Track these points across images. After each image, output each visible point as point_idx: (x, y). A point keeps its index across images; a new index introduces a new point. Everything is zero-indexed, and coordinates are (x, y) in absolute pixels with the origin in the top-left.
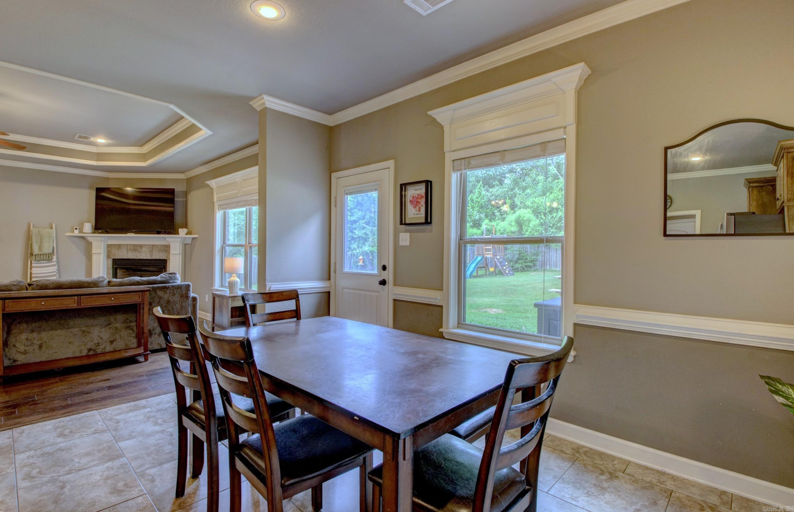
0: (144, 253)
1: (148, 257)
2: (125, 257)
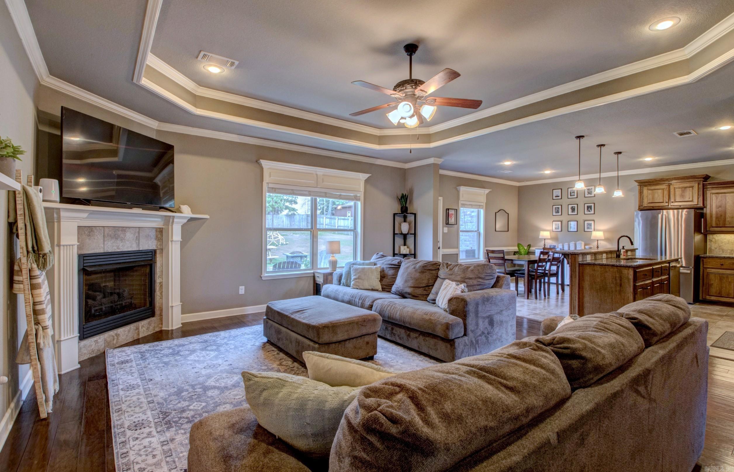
0: (128, 241)
1: (134, 248)
2: (102, 251)
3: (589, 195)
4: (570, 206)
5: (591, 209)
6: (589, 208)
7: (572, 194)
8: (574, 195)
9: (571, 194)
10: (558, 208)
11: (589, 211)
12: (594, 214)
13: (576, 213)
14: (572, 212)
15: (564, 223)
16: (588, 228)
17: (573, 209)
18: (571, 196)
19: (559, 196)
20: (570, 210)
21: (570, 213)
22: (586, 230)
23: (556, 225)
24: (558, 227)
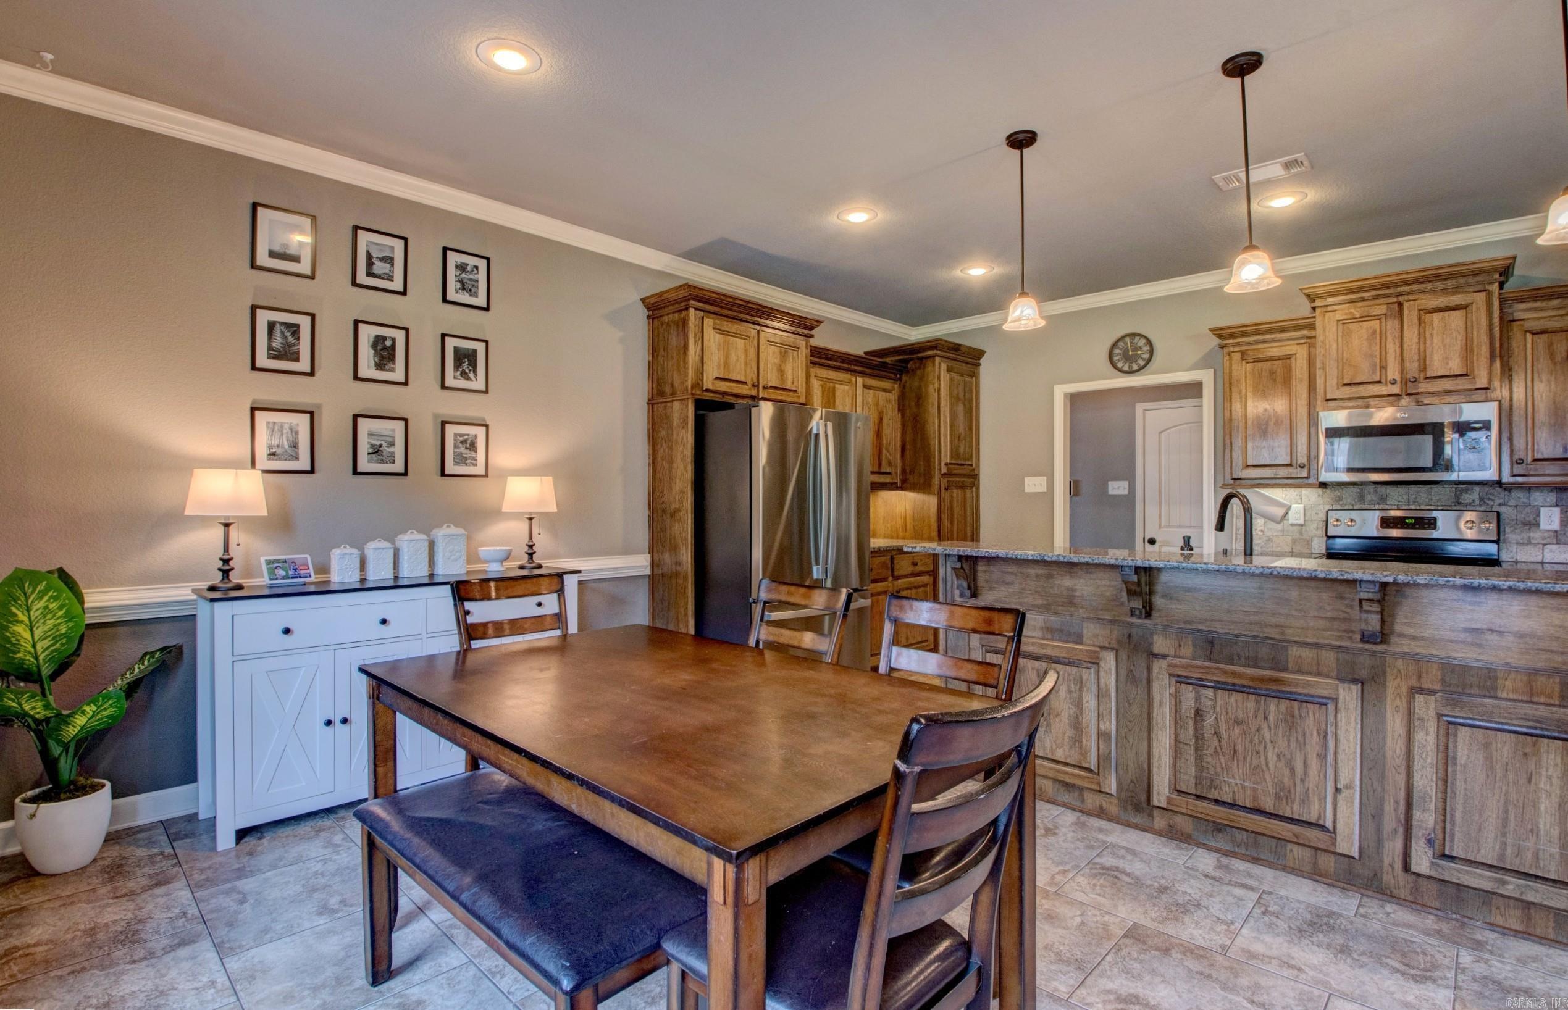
3: (465, 298)
4: (367, 334)
5: (473, 365)
6: (466, 360)
7: (379, 267)
8: (390, 278)
9: (370, 263)
10: (295, 329)
11: (464, 375)
12: (486, 392)
13: (399, 376)
14: (380, 366)
15: (333, 426)
16: (460, 460)
17: (384, 353)
18: (370, 274)
19: (296, 259)
20: (366, 354)
21: (367, 368)
22: (450, 468)
23: (272, 427)
24: (295, 446)
